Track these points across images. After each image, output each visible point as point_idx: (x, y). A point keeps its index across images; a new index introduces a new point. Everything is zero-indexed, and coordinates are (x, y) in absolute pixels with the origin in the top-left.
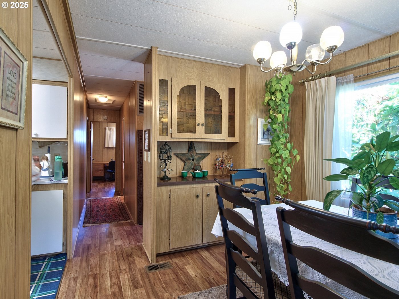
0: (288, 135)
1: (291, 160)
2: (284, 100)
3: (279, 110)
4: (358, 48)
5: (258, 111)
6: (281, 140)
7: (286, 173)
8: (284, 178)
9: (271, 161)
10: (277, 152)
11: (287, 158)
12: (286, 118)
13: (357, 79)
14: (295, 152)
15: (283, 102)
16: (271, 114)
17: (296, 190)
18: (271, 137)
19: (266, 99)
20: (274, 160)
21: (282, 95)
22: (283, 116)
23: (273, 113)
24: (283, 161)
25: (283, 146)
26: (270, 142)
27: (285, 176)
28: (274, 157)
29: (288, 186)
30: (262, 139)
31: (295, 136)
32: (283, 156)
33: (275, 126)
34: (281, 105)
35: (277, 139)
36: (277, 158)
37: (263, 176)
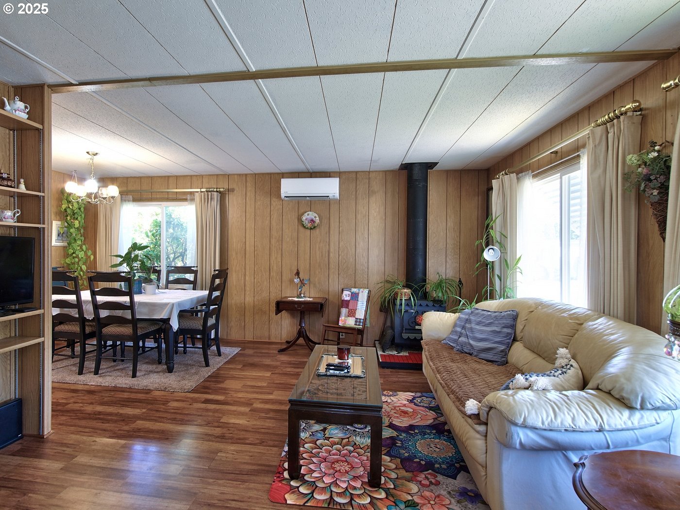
0: (83, 238)
1: (87, 260)
2: (80, 209)
3: (76, 217)
4: (135, 177)
6: (78, 242)
7: (81, 270)
8: (80, 275)
9: (68, 261)
10: (73, 253)
11: (82, 258)
12: (81, 224)
14: (90, 253)
15: (79, 211)
16: (68, 219)
19: (64, 206)
20: (71, 259)
21: (78, 204)
22: (79, 222)
23: (70, 220)
24: (79, 260)
25: (79, 248)
26: (67, 244)
27: (81, 273)
28: (71, 257)
29: (84, 281)
30: (57, 240)
31: (88, 238)
32: (80, 256)
33: (72, 230)
34: (78, 213)
35: (73, 241)
36: (74, 258)
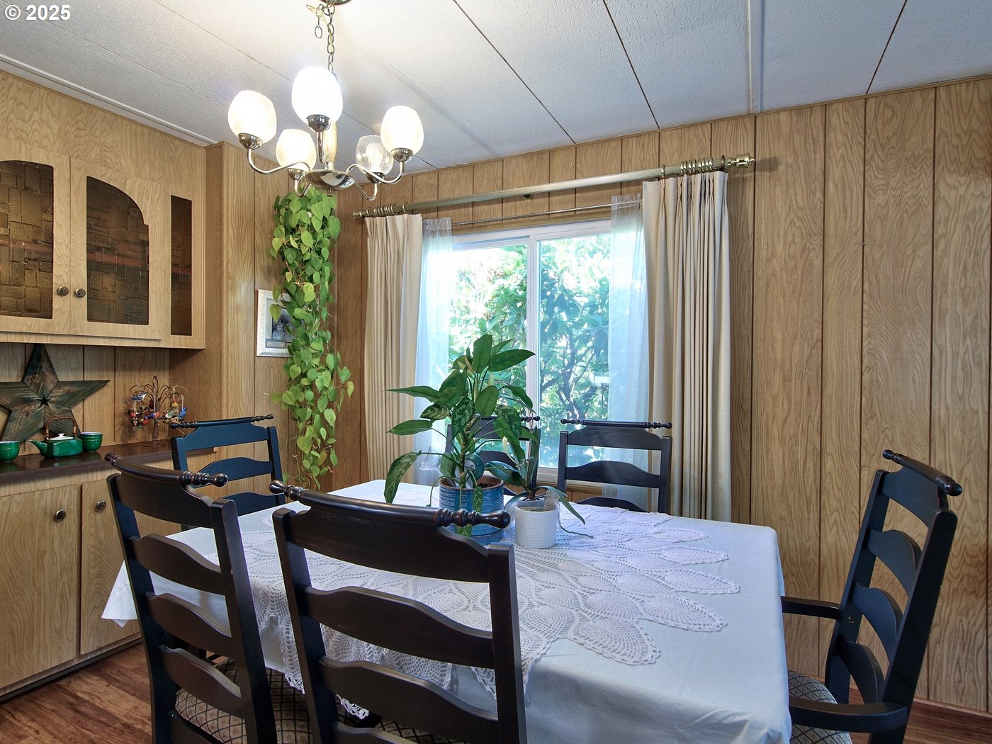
0: (328, 335)
1: (337, 392)
2: (319, 253)
3: (309, 274)
4: (458, 167)
5: (258, 270)
6: (314, 345)
7: (324, 423)
8: (320, 437)
9: (289, 397)
10: (304, 375)
11: (326, 388)
12: (323, 294)
13: (458, 229)
14: (345, 374)
15: (316, 256)
16: (289, 280)
17: (349, 460)
18: (289, 339)
19: (277, 243)
20: (296, 394)
21: (315, 238)
22: (316, 289)
23: (293, 280)
24: (317, 396)
25: (316, 361)
26: (285, 351)
27: (323, 431)
28: (296, 388)
29: (329, 454)
30: (270, 343)
31: (347, 337)
32: (318, 384)
33: (298, 312)
34: (313, 261)
35: (303, 343)
36: (304, 389)
37: (269, 435)
